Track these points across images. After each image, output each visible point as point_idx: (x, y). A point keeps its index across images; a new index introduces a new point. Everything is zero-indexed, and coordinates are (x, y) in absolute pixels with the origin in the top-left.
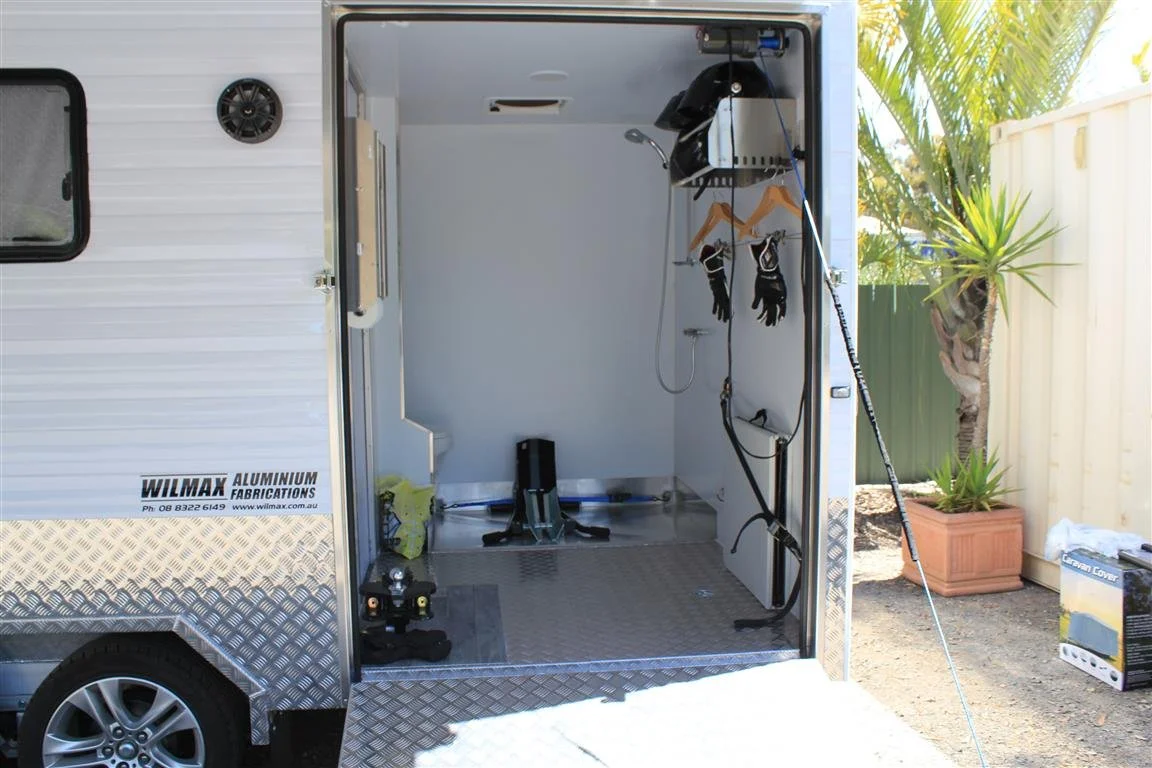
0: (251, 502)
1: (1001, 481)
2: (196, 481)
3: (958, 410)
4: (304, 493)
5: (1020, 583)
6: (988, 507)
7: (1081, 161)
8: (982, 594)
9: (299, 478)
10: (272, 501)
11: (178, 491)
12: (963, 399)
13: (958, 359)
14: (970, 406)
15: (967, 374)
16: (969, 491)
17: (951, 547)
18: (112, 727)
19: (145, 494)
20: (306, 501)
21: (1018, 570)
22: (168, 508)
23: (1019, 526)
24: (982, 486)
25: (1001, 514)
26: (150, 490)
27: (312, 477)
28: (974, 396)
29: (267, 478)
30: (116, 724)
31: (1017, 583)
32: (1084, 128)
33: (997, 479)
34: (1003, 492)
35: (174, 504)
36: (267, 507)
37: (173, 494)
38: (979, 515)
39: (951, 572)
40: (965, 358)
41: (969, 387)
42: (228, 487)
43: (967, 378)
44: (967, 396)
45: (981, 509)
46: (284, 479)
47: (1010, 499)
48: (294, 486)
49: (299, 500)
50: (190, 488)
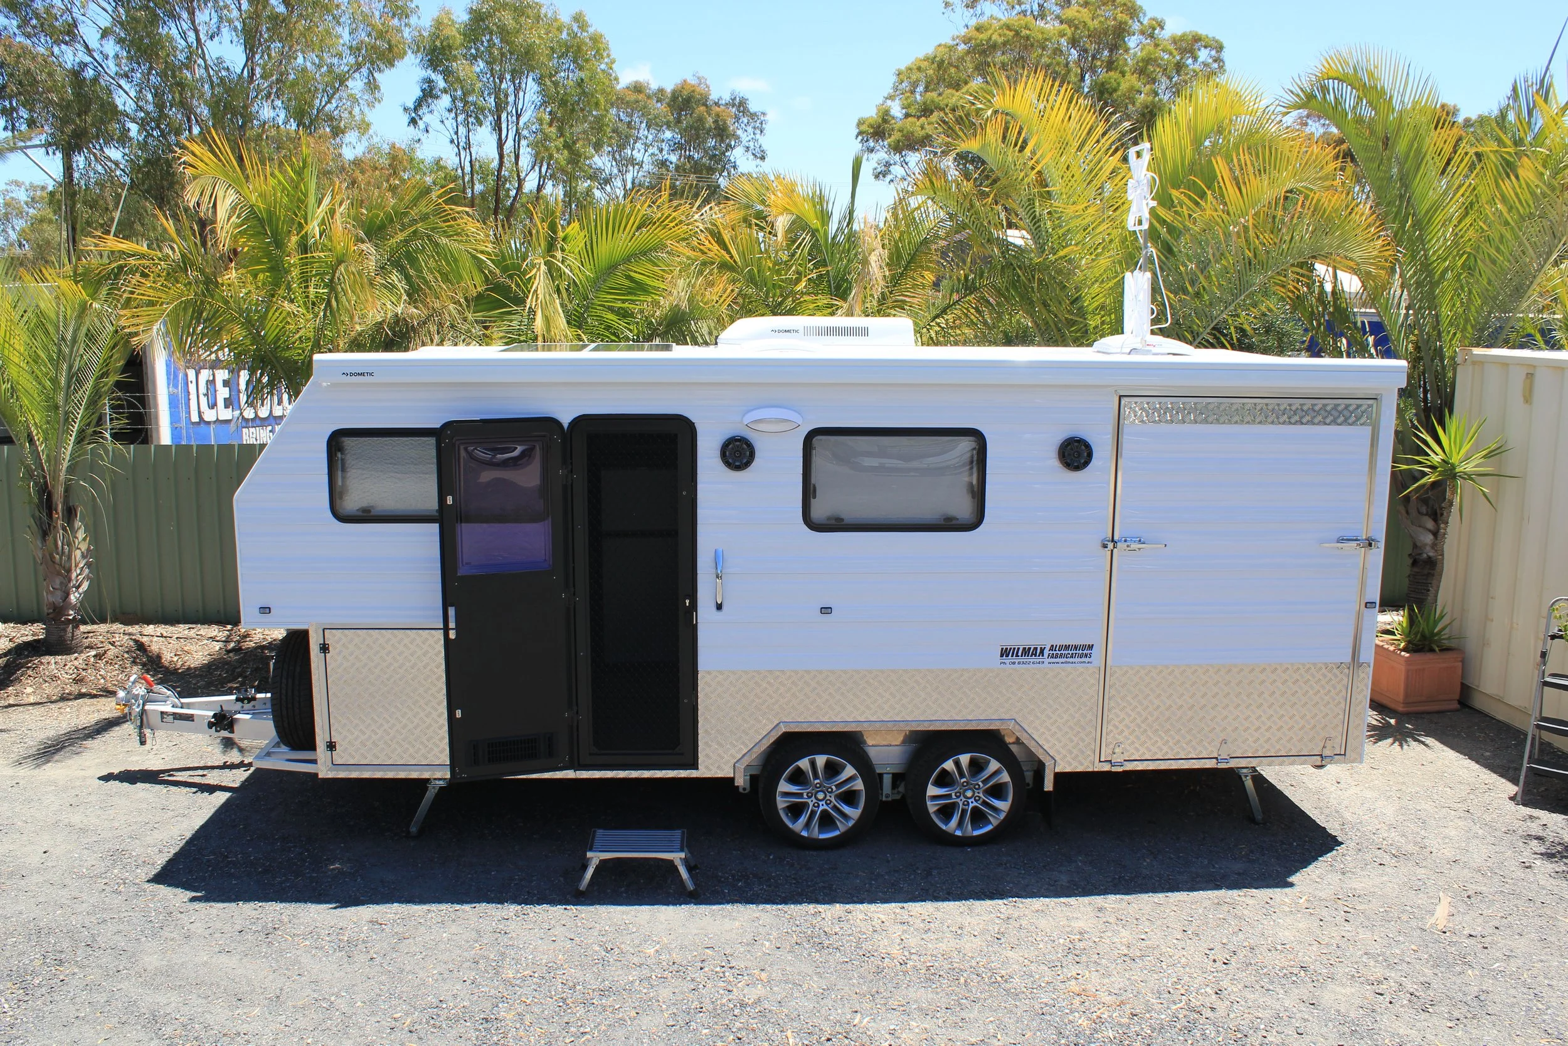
0: (1058, 660)
1: (1447, 631)
2: (1030, 649)
3: (1410, 555)
4: (1086, 656)
5: (1458, 706)
6: (1437, 649)
7: (1528, 398)
8: (1428, 713)
9: (1084, 647)
10: (1068, 660)
11: (1020, 654)
12: (1415, 546)
13: (1413, 512)
14: (1420, 554)
15: (1420, 526)
16: (1423, 636)
17: (1407, 677)
18: (963, 780)
19: (1002, 656)
20: (1087, 660)
21: (1457, 697)
22: (1014, 663)
23: (1460, 664)
24: (1433, 635)
25: (1448, 655)
26: (1005, 653)
27: (1091, 647)
28: (1426, 545)
29: (1067, 647)
30: (965, 780)
31: (1456, 706)
32: (1532, 374)
33: (1443, 629)
34: (1449, 638)
35: (1017, 661)
36: (1066, 662)
37: (1017, 656)
38: (1430, 656)
39: (1407, 695)
40: (1419, 512)
41: (1422, 538)
42: (1046, 652)
43: (1421, 530)
44: (1418, 544)
45: (1432, 650)
46: (1076, 648)
47: (1453, 644)
48: (1081, 652)
49: (1083, 659)
50: (1026, 652)
